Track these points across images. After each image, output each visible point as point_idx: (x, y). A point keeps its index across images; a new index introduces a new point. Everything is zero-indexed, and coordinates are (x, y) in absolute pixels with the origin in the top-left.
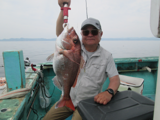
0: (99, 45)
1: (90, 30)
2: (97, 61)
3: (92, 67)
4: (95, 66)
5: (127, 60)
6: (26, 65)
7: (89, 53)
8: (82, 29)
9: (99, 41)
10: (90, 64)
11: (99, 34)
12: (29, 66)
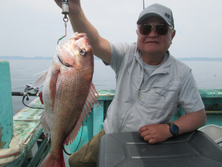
0: (168, 52)
1: (153, 25)
2: (162, 83)
3: (153, 91)
4: (158, 90)
5: (210, 93)
6: (30, 94)
7: (148, 68)
8: (138, 23)
9: (168, 47)
10: (148, 86)
11: (170, 34)
12: (35, 95)
